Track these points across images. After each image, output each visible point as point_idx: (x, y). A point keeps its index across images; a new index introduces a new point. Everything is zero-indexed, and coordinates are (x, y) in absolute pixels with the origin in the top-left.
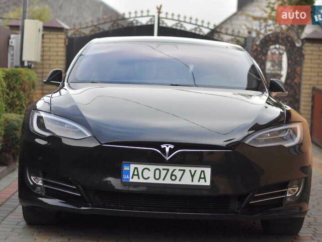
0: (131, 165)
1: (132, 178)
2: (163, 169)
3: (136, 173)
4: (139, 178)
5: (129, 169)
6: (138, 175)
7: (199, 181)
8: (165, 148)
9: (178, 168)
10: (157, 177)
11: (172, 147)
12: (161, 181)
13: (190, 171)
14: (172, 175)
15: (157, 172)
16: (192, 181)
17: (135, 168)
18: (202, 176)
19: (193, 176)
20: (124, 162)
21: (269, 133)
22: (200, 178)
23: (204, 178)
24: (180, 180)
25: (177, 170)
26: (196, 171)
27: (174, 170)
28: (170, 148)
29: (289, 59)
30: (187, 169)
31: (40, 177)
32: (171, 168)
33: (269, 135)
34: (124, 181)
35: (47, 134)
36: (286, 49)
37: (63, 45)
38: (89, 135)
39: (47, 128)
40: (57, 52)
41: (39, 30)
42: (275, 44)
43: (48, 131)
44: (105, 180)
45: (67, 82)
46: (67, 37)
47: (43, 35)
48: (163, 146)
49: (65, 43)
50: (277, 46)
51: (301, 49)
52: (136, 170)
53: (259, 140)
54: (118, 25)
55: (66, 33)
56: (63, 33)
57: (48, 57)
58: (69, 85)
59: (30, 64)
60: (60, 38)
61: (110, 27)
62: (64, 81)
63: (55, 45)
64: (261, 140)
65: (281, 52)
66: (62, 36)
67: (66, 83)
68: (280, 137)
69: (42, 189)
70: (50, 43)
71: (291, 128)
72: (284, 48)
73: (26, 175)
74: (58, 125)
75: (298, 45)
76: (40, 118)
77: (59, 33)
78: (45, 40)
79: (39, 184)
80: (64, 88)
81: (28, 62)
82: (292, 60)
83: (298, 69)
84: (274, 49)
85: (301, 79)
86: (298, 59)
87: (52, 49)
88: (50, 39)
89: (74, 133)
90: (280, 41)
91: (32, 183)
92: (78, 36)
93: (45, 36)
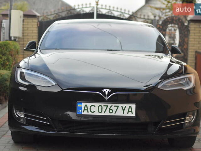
0: (83, 103)
1: (84, 112)
2: (104, 106)
3: (86, 109)
4: (88, 112)
5: (81, 106)
6: (87, 110)
7: (128, 113)
8: (105, 92)
9: (114, 105)
10: (100, 111)
11: (110, 91)
12: (102, 114)
13: (122, 106)
14: (110, 109)
15: (100, 107)
16: (123, 113)
17: (85, 105)
18: (130, 110)
19: (124, 110)
20: (78, 101)
21: (173, 81)
22: (129, 111)
23: (131, 111)
24: (115, 113)
25: (113, 106)
26: (126, 107)
27: (112, 106)
28: (108, 92)
29: (180, 33)
30: (120, 105)
31: (22, 112)
32: (109, 105)
33: (173, 82)
34: (78, 114)
35: (27, 84)
36: (178, 26)
37: (36, 26)
38: (55, 84)
39: (27, 79)
40: (33, 30)
41: (21, 17)
42: (171, 24)
43: (27, 81)
44: (66, 113)
45: (40, 49)
46: (39, 21)
47: (23, 20)
48: (104, 91)
49: (37, 25)
50: (173, 25)
51: (188, 26)
52: (86, 107)
53: (167, 85)
54: (71, 13)
55: (38, 19)
56: (36, 19)
57: (26, 34)
58: (41, 51)
59: (15, 38)
60: (34, 22)
61: (66, 15)
62: (37, 49)
63: (31, 26)
64: (168, 85)
65: (175, 28)
66: (35, 20)
67: (38, 50)
68: (181, 84)
69: (24, 120)
70: (28, 25)
71: (188, 77)
72: (177, 26)
73: (13, 111)
74: (34, 77)
75: (186, 24)
76: (22, 73)
77: (34, 19)
78: (25, 23)
79: (22, 116)
80: (37, 53)
81: (14, 37)
82: (182, 34)
83: (186, 39)
84: (170, 27)
85: (188, 46)
86: (186, 33)
87: (29, 29)
88: (28, 22)
89: (44, 83)
90: (174, 22)
91: (17, 116)
92: (45, 20)
93: (25, 21)
